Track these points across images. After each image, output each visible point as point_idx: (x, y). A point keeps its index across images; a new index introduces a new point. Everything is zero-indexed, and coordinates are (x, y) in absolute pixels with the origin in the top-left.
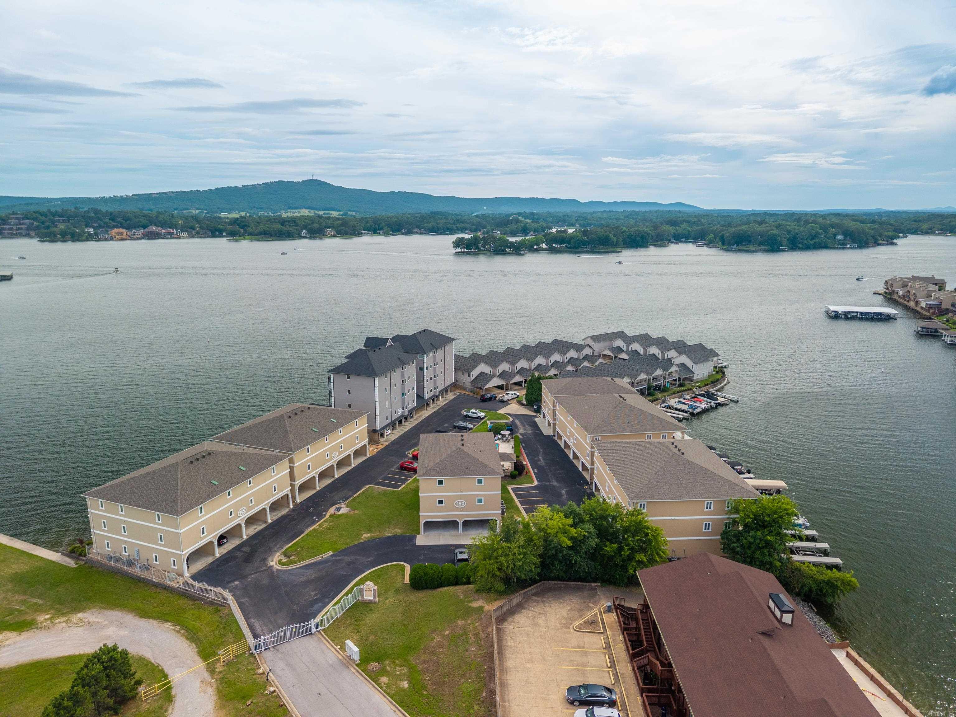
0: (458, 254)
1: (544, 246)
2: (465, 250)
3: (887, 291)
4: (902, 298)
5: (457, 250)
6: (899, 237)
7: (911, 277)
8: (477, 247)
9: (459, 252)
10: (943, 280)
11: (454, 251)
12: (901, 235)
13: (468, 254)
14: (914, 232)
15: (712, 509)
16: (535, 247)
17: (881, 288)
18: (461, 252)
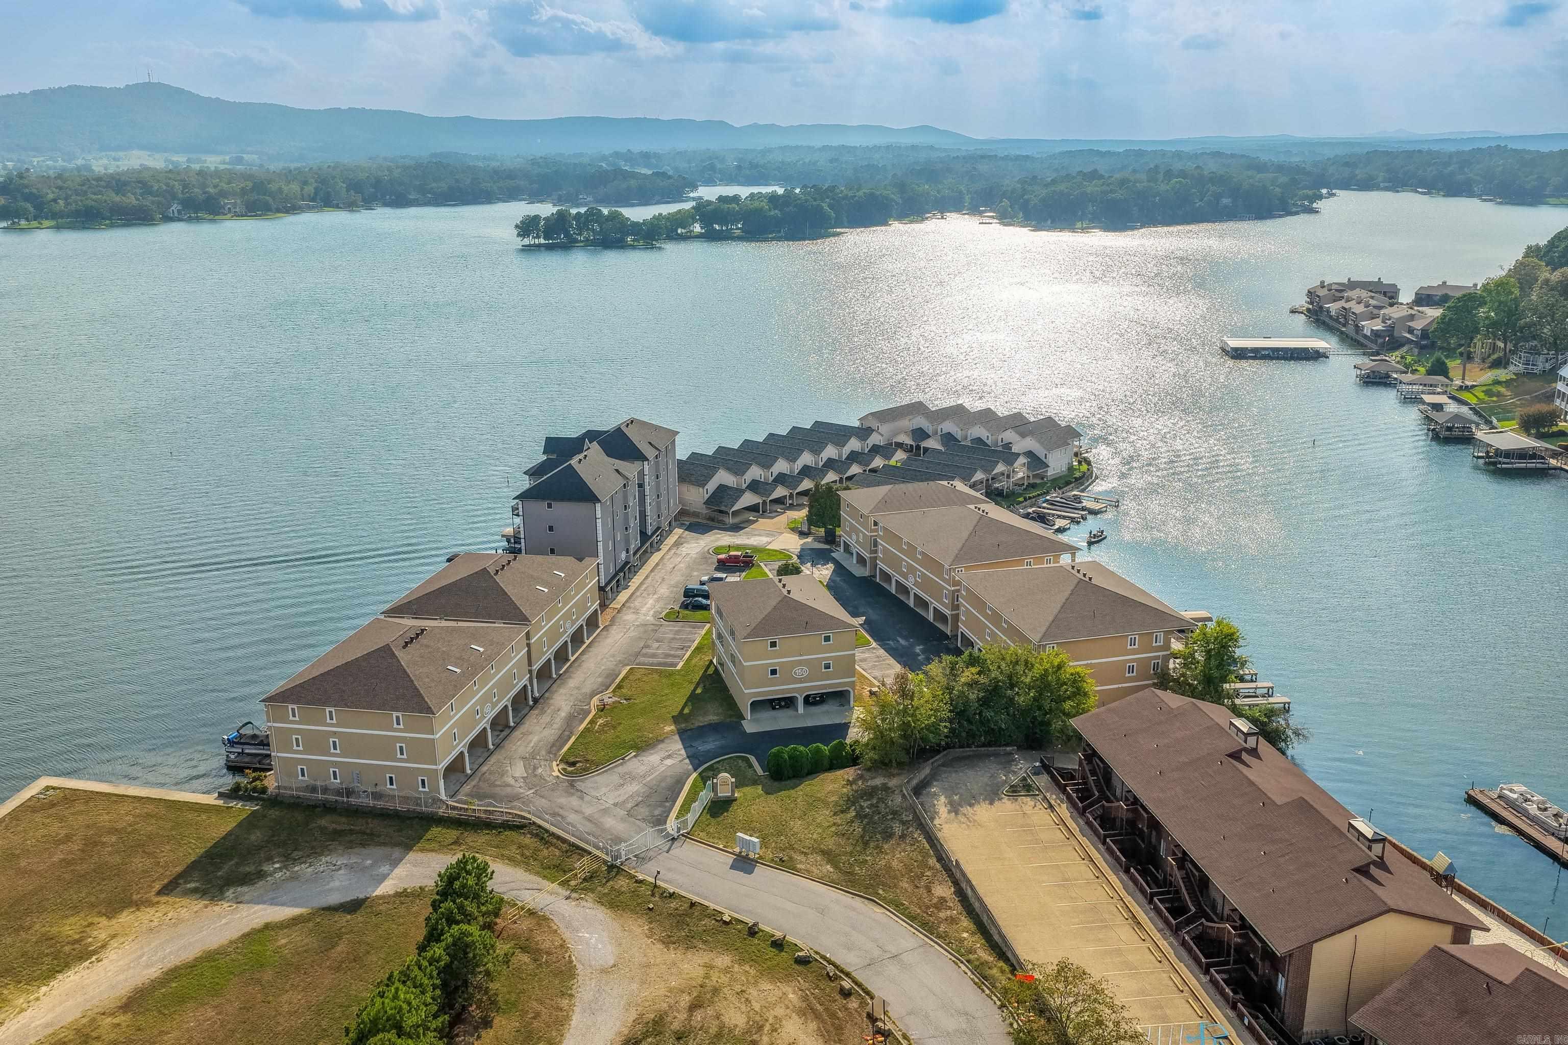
0: (528, 249)
1: (697, 228)
2: (542, 241)
3: (1311, 307)
4: (1334, 320)
5: (526, 241)
6: (1320, 197)
7: (1346, 281)
8: (567, 235)
9: (530, 246)
10: (1394, 286)
11: (520, 242)
12: (1324, 191)
13: (549, 248)
14: (1346, 185)
15: (1136, 646)
16: (679, 231)
17: (1302, 301)
18: (535, 245)
